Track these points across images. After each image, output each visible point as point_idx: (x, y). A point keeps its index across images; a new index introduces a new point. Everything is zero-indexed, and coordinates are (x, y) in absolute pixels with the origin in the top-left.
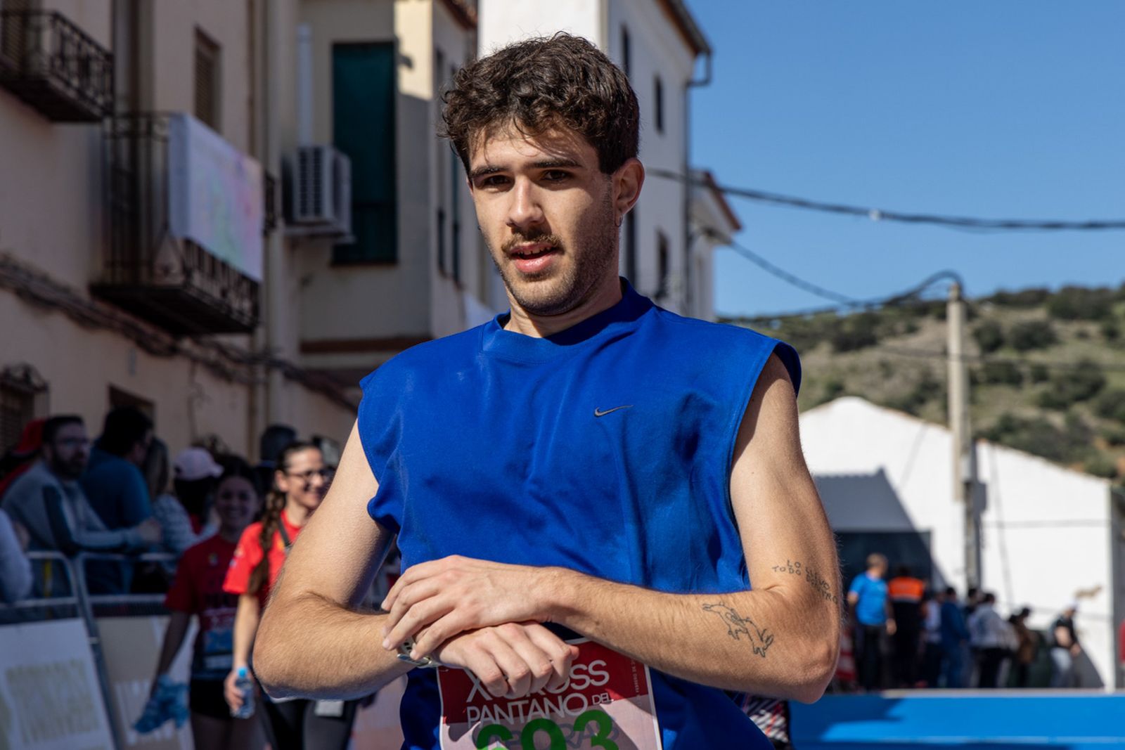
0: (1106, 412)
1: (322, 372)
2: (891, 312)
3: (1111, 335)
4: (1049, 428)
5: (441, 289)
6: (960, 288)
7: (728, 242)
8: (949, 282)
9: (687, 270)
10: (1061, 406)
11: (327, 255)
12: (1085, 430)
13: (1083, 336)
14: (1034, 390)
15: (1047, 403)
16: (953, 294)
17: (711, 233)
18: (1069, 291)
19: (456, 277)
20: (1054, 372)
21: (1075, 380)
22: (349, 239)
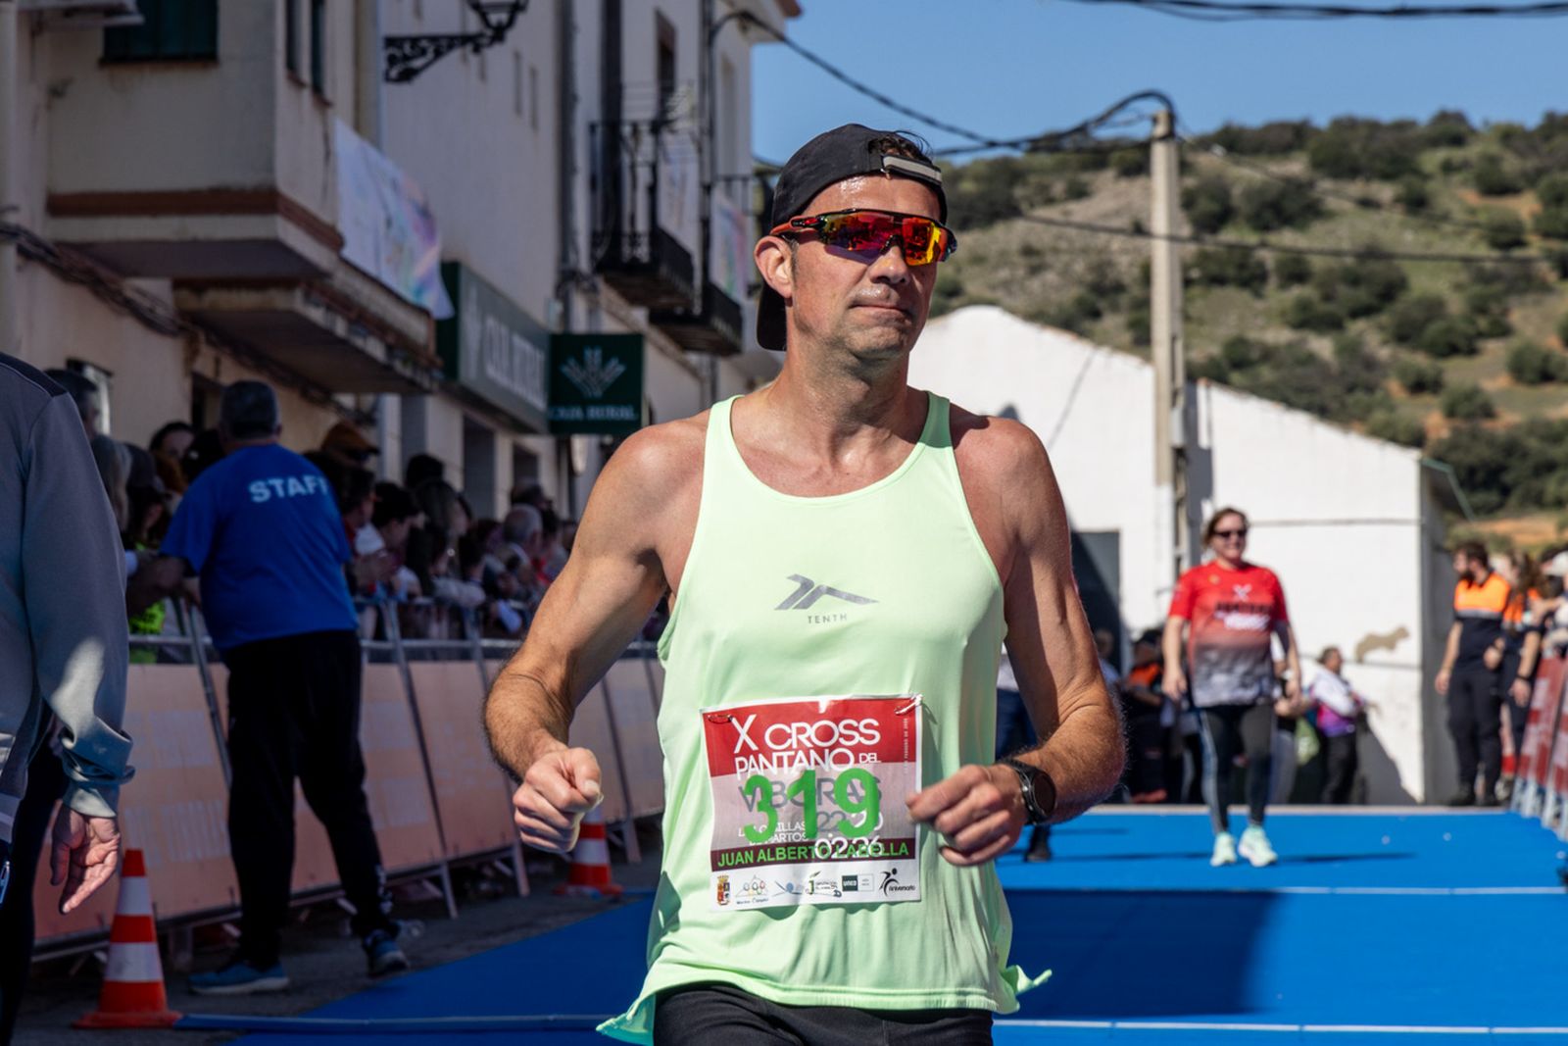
0: (1403, 336)
1: (83, 248)
2: (1044, 159)
3: (1416, 204)
4: (1311, 359)
5: (291, 106)
6: (1172, 118)
7: (781, 38)
8: (1155, 107)
9: (706, 82)
10: (1330, 324)
11: (96, 47)
12: (1370, 364)
13: (1367, 203)
14: (1283, 297)
15: (1306, 319)
16: (1161, 130)
17: (746, 18)
18: (1346, 126)
19: (317, 88)
20: (1318, 263)
21: (1354, 280)
22: (137, 19)
